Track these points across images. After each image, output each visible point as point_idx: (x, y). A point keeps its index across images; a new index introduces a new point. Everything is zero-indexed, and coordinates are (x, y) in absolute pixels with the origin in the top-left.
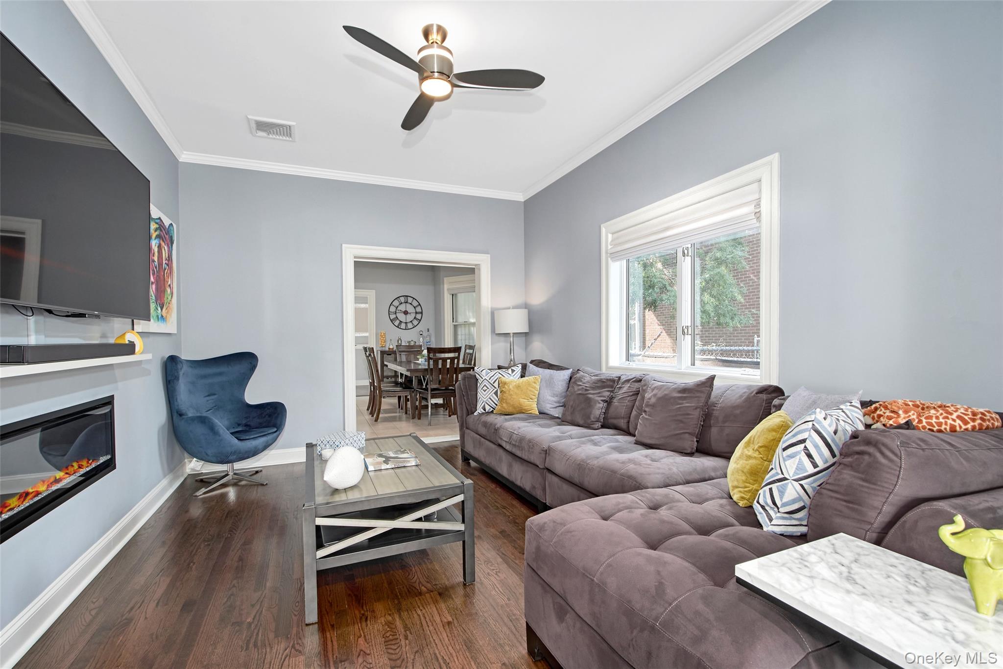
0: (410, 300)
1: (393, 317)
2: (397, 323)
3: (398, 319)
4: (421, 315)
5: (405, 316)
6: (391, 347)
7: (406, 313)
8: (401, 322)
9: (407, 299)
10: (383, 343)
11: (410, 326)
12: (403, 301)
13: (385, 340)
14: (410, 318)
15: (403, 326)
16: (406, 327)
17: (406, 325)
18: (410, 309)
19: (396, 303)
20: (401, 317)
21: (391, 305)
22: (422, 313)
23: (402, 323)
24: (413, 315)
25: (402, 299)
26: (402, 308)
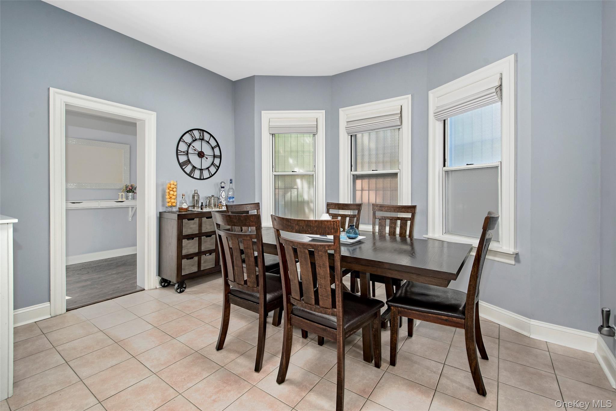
0: (207, 137)
1: (183, 159)
2: (188, 169)
3: (190, 162)
4: (219, 159)
5: (199, 159)
6: (185, 206)
7: (201, 155)
8: (194, 168)
9: (203, 136)
10: (173, 201)
11: (206, 174)
12: (197, 136)
13: (177, 195)
14: (206, 163)
15: (197, 174)
16: (200, 176)
17: (201, 173)
18: (207, 150)
19: (188, 138)
20: (195, 160)
21: (180, 141)
22: (220, 157)
23: (196, 170)
24: (210, 160)
25: (197, 134)
26: (197, 145)
